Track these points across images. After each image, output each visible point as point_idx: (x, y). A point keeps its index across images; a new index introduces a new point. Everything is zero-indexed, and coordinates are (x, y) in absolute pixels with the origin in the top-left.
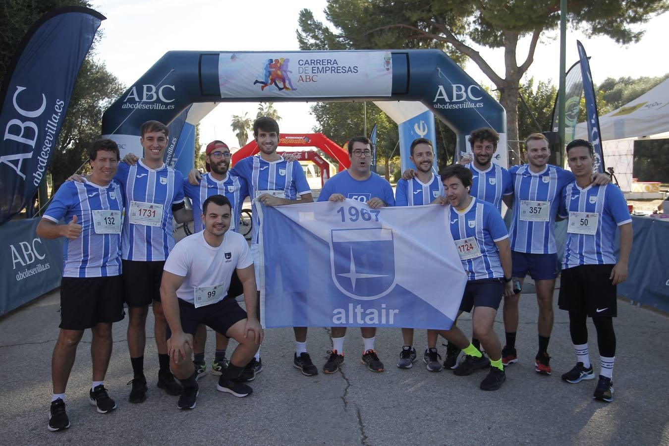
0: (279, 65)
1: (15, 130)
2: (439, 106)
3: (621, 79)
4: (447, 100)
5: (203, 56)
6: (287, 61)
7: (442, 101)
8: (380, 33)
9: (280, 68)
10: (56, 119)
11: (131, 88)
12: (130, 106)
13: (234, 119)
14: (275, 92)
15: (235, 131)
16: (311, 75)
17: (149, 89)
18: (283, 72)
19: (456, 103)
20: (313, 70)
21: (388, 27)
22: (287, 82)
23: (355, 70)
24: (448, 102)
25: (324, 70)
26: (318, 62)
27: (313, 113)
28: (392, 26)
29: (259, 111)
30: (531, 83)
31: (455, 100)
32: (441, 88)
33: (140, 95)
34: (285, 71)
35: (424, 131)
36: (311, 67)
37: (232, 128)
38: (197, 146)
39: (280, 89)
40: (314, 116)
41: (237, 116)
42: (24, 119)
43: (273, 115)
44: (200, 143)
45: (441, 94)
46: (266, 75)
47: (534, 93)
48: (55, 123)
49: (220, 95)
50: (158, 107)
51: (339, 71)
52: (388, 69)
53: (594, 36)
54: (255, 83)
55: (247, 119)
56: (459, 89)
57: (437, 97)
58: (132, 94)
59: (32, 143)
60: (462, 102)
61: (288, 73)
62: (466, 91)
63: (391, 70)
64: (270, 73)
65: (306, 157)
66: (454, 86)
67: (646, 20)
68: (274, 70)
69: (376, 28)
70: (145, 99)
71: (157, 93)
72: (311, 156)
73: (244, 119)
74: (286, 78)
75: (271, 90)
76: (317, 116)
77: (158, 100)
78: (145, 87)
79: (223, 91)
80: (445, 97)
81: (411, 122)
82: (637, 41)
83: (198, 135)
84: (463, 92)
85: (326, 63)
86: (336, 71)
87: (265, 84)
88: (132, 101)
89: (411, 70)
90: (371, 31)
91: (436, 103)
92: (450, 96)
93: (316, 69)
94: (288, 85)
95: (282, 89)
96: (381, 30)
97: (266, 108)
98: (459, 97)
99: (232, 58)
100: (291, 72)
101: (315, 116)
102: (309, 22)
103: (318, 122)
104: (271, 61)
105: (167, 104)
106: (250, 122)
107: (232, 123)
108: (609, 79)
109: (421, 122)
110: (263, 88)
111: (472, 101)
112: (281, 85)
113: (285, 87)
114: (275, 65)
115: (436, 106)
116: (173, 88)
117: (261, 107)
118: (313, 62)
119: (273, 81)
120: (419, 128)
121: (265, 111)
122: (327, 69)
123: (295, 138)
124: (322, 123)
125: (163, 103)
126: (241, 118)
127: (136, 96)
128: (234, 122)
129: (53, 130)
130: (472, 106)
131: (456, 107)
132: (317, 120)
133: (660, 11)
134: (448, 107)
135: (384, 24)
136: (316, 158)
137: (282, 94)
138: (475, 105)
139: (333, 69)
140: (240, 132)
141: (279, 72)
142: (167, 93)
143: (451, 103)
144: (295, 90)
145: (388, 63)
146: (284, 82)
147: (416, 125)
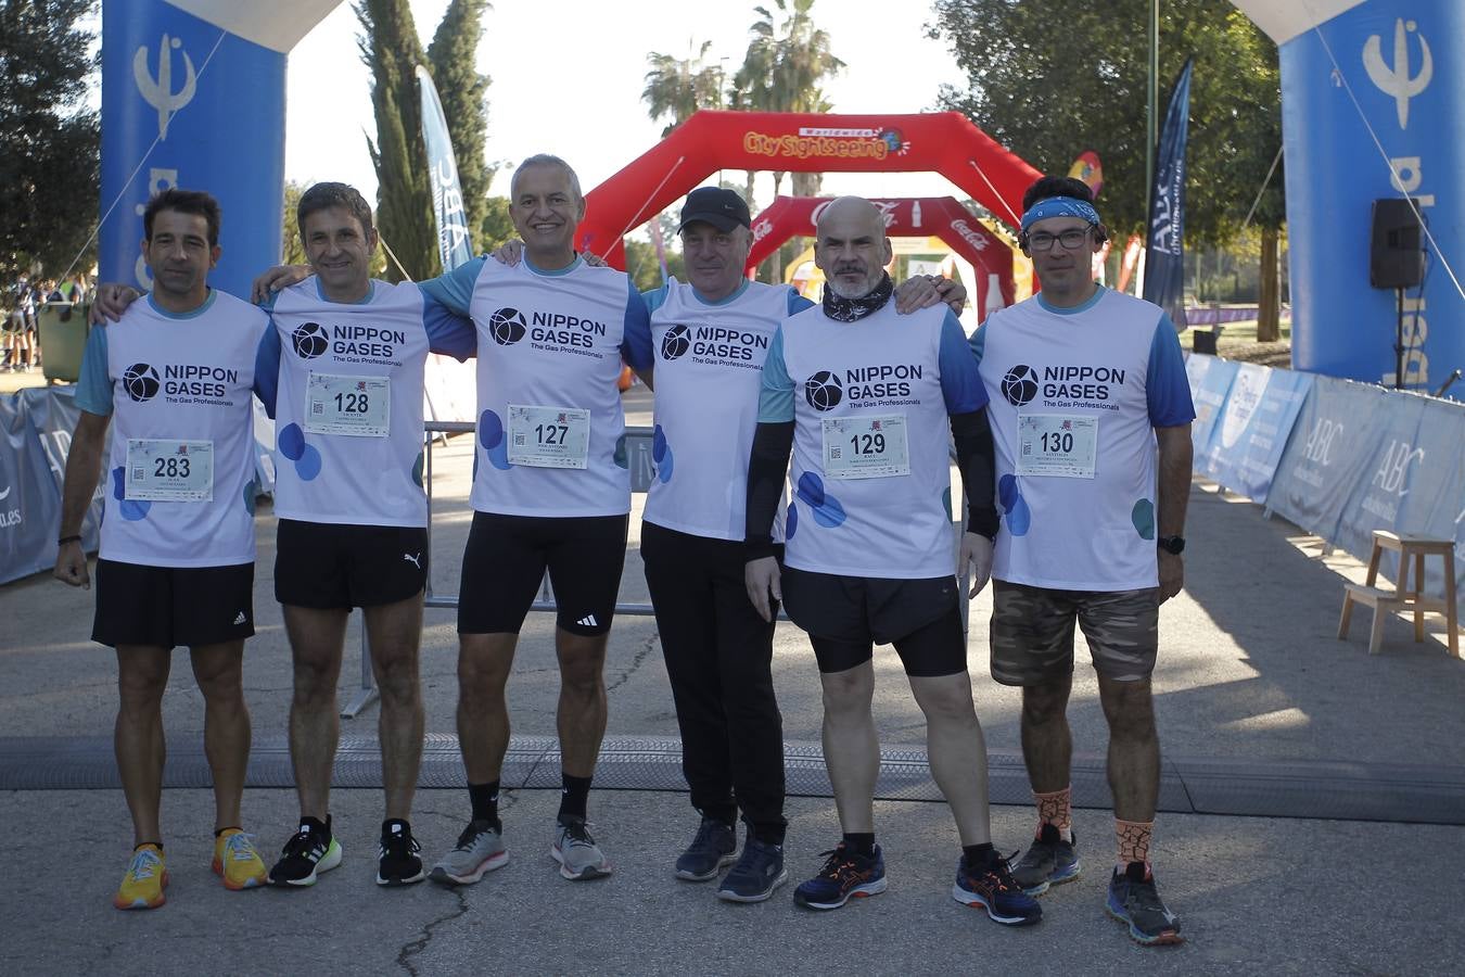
13: (654, 68)
15: (660, 117)
27: (945, 32)
29: (756, 35)
35: (1413, 73)
37: (649, 106)
38: (476, 174)
40: (947, 43)
41: (669, 59)
43: (812, 50)
44: (488, 161)
55: (709, 70)
65: (917, 222)
72: (937, 219)
73: (695, 71)
76: (960, 44)
83: (480, 126)
97: (786, 25)
101: (953, 43)
103: (966, 71)
106: (718, 79)
107: (645, 85)
117: (763, 18)
120: (1389, 61)
121: (780, 35)
123: (841, 132)
124: (983, 73)
126: (684, 64)
128: (655, 81)
132: (961, 63)
136: (958, 225)
140: (678, 123)
147: (1374, 42)
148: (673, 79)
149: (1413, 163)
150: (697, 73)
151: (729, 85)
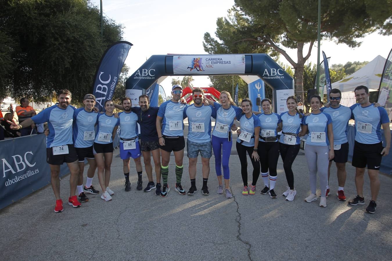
0: (198, 60)
1: (100, 88)
2: (265, 78)
3: (354, 62)
4: (269, 75)
5: (167, 57)
6: (201, 59)
7: (266, 76)
8: (240, 43)
9: (198, 62)
10: (114, 84)
11: (137, 70)
12: (137, 78)
14: (196, 72)
16: (211, 65)
17: (145, 71)
18: (199, 64)
19: (272, 76)
20: (212, 63)
21: (244, 40)
22: (201, 68)
23: (230, 62)
24: (269, 76)
25: (217, 63)
26: (214, 59)
27: (209, 78)
28: (246, 39)
30: (310, 64)
31: (272, 75)
32: (266, 70)
33: (141, 74)
34: (200, 63)
35: (259, 87)
36: (211, 61)
39: (198, 71)
42: (103, 84)
45: (266, 73)
46: (192, 65)
47: (312, 69)
48: (113, 86)
49: (173, 73)
50: (148, 78)
51: (223, 63)
52: (243, 62)
53: (339, 44)
54: (188, 68)
56: (274, 70)
57: (264, 74)
58: (138, 73)
59: (105, 93)
60: (275, 76)
61: (202, 64)
62: (277, 71)
63: (245, 63)
64: (194, 64)
66: (272, 69)
67: (363, 37)
68: (196, 63)
69: (238, 40)
70: (143, 75)
71: (148, 72)
74: (201, 66)
75: (194, 71)
76: (211, 79)
77: (148, 75)
78: (143, 70)
79: (175, 71)
80: (268, 73)
81: (254, 83)
82: (359, 46)
84: (275, 72)
85: (217, 60)
86: (221, 63)
87: (192, 68)
88: (138, 76)
89: (253, 63)
90: (236, 42)
91: (264, 76)
92: (270, 74)
93: (213, 62)
94: (201, 69)
95: (199, 70)
96: (241, 41)
98: (273, 74)
99: (178, 58)
100: (203, 64)
102: (208, 38)
103: (211, 82)
104: (195, 59)
105: (152, 77)
108: (349, 62)
109: (258, 83)
110: (191, 70)
111: (279, 76)
112: (198, 69)
113: (200, 70)
114: (196, 61)
115: (263, 78)
116: (154, 70)
118: (212, 59)
119: (195, 67)
120: (257, 86)
122: (218, 62)
125: (150, 76)
127: (139, 74)
129: (112, 88)
130: (279, 78)
131: (272, 78)
133: (370, 33)
134: (269, 78)
135: (242, 39)
137: (199, 72)
138: (281, 77)
139: (220, 62)
141: (198, 64)
142: (152, 72)
143: (270, 76)
144: (204, 71)
145: (243, 59)
146: (200, 68)
147: (256, 84)
148: (175, 82)
149: (260, 95)
150: (177, 81)
151: (181, 82)
